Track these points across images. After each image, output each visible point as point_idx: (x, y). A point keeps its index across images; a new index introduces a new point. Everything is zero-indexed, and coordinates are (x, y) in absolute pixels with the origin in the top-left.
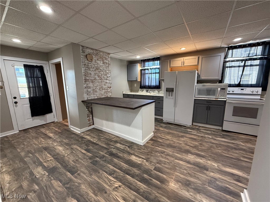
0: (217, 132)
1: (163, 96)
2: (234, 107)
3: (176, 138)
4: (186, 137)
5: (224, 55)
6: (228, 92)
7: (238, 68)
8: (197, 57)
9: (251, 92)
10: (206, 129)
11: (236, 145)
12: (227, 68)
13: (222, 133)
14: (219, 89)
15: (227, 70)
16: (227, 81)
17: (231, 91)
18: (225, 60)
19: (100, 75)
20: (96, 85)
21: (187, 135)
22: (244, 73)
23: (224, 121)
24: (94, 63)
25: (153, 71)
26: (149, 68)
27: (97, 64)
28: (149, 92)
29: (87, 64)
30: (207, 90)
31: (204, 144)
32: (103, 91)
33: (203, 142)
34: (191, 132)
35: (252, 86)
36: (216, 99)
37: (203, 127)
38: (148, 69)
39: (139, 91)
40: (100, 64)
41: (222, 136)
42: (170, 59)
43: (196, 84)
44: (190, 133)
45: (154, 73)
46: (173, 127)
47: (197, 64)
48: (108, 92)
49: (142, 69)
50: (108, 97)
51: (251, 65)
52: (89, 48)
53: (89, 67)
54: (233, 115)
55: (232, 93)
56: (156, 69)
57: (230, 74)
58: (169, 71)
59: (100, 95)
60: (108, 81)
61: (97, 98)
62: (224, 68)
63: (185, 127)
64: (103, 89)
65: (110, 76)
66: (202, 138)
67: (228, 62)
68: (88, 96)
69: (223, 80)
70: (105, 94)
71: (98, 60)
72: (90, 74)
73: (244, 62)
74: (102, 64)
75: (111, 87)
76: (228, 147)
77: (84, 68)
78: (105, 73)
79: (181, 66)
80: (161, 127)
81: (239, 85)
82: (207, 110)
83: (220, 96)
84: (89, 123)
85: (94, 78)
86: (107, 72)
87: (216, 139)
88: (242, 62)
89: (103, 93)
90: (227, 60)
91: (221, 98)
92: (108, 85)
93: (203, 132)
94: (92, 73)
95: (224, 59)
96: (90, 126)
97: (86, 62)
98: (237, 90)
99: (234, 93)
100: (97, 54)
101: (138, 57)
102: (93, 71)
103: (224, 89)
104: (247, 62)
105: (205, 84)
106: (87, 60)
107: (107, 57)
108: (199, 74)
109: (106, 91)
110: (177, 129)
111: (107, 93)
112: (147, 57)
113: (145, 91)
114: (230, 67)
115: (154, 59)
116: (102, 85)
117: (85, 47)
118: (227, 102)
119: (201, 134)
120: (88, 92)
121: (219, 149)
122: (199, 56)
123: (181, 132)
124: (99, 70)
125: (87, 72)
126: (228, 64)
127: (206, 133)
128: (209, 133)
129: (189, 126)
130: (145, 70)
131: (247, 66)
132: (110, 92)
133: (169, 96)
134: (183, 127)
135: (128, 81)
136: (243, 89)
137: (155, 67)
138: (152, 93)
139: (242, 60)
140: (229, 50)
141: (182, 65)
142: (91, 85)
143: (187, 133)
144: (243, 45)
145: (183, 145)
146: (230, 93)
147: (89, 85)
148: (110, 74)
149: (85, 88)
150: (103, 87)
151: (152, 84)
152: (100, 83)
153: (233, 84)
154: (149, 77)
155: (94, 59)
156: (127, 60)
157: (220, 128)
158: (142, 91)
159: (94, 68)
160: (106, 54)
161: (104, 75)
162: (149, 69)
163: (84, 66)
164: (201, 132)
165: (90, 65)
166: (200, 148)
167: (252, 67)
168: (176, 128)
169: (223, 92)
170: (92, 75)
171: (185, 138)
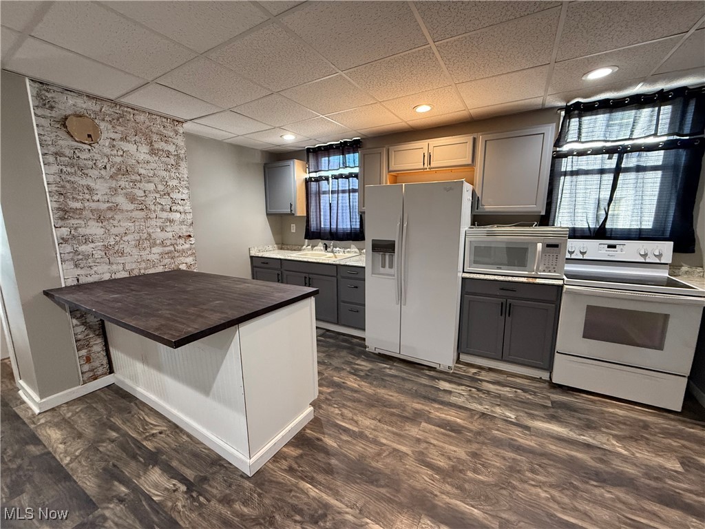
0: (535, 394)
1: (364, 265)
2: (588, 307)
3: (391, 424)
4: (429, 420)
5: (556, 135)
6: (568, 256)
7: (597, 177)
8: (468, 139)
9: (641, 255)
10: (501, 378)
11: (599, 454)
12: (562, 178)
13: (548, 398)
14: (540, 246)
15: (565, 183)
16: (563, 220)
17: (577, 252)
18: (558, 149)
19: (141, 193)
20: (122, 230)
21: (434, 408)
22: (617, 194)
23: (556, 354)
24: (107, 151)
25: (344, 185)
26: (329, 174)
27: (120, 153)
28: (332, 252)
29: (68, 152)
30: (508, 249)
31: (487, 452)
32: (156, 250)
33: (484, 443)
34: (450, 392)
35: (640, 235)
36: (531, 280)
37: (490, 370)
38: (327, 179)
39: (304, 247)
40: (138, 155)
41: (552, 411)
42: (386, 146)
43: (467, 229)
44: (446, 398)
45: (344, 192)
46: (393, 372)
47: (470, 162)
48: (177, 254)
49: (310, 178)
50: (179, 270)
51: (639, 169)
52: (80, 94)
53: (82, 163)
54: (584, 337)
55: (581, 257)
56: (351, 179)
57: (574, 195)
58: (386, 183)
59: (143, 265)
60: (176, 216)
61: (128, 276)
62: (555, 175)
63: (432, 373)
64: (154, 244)
65: (184, 197)
66: (482, 421)
67: (566, 155)
68: (79, 271)
69: (552, 214)
70: (167, 261)
71: (124, 139)
72: (86, 191)
73: (616, 156)
74: (148, 157)
75: (190, 236)
76: (572, 465)
77: (55, 169)
78: (160, 187)
79: (422, 167)
80: (355, 373)
81: (600, 233)
82: (504, 315)
83: (544, 271)
84: (86, 368)
85: (111, 204)
86: (174, 183)
87: (527, 428)
88: (610, 158)
89: (157, 256)
90: (565, 148)
91: (546, 278)
92: (176, 228)
93: (488, 392)
94: (97, 187)
95: (554, 146)
96: (96, 379)
97: (61, 142)
98: (595, 248)
99: (586, 257)
100: (119, 119)
101: (289, 138)
102: (102, 177)
103: (556, 246)
104: (625, 155)
105: (495, 228)
106: (65, 136)
107: (171, 134)
108: (478, 194)
109: (171, 248)
110: (404, 379)
111: (172, 258)
112: (323, 140)
113: (322, 248)
114: (573, 173)
115: (344, 148)
116: (150, 230)
117: (55, 88)
118: (564, 290)
119: (481, 404)
120: (80, 257)
121: (540, 485)
122: (475, 135)
123: (416, 395)
124: (133, 177)
125: (68, 182)
126: (566, 164)
127: (499, 396)
128: (508, 399)
129: (447, 370)
130: (318, 180)
131: (627, 170)
132: (189, 252)
133: (383, 266)
134: (427, 372)
135: (267, 214)
136: (614, 247)
137: (346, 171)
138: (341, 254)
139: (610, 151)
140: (570, 119)
141: (426, 166)
142: (94, 229)
143: (435, 401)
144: (613, 99)
145: (411, 464)
146: (573, 256)
147: (81, 231)
148: (186, 191)
149: (64, 240)
150: (153, 236)
151: (340, 226)
152: (137, 224)
153: (582, 230)
154: (330, 204)
155: (104, 135)
156: (260, 148)
157: (545, 376)
158: (313, 247)
159: (105, 168)
160: (164, 120)
161: (158, 195)
162: (330, 179)
163: (51, 159)
164: (481, 395)
165: (84, 155)
166: (471, 481)
167: (641, 174)
168: (404, 375)
169: (551, 257)
170: (100, 193)
171: (424, 424)
